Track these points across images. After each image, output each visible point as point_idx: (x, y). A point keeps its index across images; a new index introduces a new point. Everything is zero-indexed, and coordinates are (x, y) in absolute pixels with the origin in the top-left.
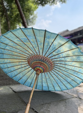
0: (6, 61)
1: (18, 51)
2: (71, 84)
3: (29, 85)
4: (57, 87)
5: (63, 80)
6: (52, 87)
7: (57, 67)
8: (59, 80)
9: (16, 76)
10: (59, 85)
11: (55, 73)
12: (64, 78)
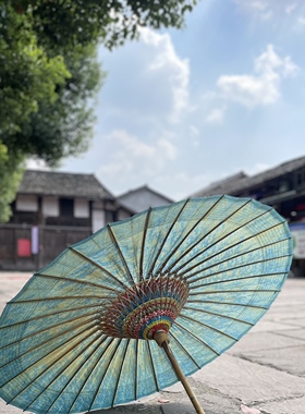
0: (32, 373)
1: (64, 315)
2: (255, 304)
3: (132, 393)
4: (219, 339)
5: (228, 308)
6: (203, 353)
7: (195, 284)
8: (216, 318)
9: (79, 398)
10: (222, 330)
11: (196, 304)
12: (229, 301)
